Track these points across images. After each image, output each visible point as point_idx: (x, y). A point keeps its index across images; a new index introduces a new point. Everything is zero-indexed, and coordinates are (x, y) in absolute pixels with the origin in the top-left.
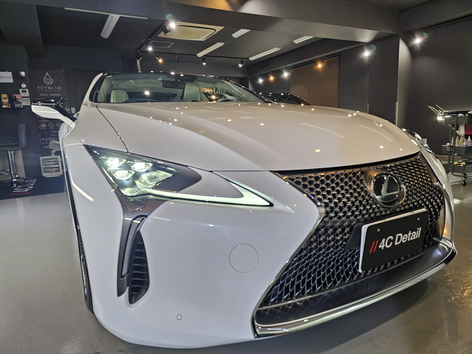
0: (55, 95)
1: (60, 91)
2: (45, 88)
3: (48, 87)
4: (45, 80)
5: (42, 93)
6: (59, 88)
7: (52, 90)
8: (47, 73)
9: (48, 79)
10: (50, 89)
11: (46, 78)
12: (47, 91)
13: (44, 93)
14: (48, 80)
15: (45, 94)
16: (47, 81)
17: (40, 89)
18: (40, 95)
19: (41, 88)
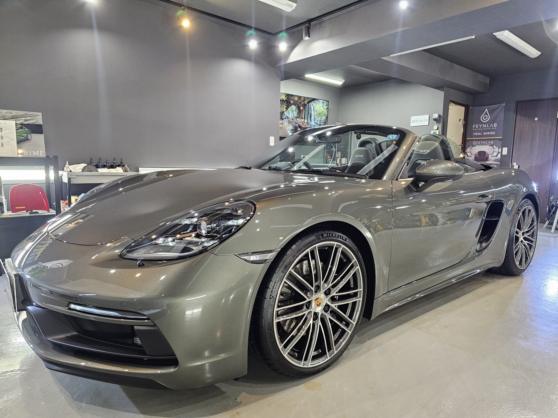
0: (488, 133)
1: (496, 128)
2: (480, 126)
3: (483, 125)
4: (482, 117)
5: (475, 132)
6: (494, 125)
7: (487, 128)
8: (486, 110)
9: (486, 116)
10: (485, 127)
11: (483, 116)
12: (482, 129)
13: (478, 131)
14: (485, 118)
15: (479, 133)
16: (483, 119)
17: (475, 128)
18: (474, 134)
19: (477, 126)
